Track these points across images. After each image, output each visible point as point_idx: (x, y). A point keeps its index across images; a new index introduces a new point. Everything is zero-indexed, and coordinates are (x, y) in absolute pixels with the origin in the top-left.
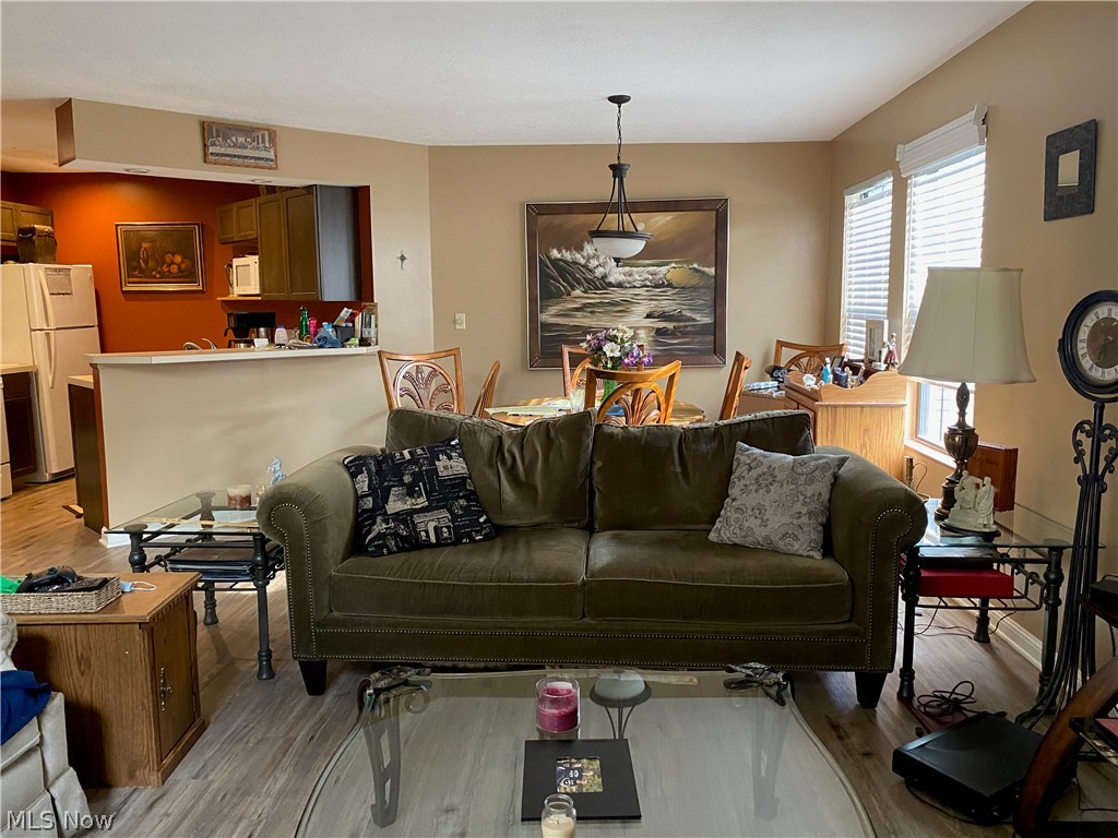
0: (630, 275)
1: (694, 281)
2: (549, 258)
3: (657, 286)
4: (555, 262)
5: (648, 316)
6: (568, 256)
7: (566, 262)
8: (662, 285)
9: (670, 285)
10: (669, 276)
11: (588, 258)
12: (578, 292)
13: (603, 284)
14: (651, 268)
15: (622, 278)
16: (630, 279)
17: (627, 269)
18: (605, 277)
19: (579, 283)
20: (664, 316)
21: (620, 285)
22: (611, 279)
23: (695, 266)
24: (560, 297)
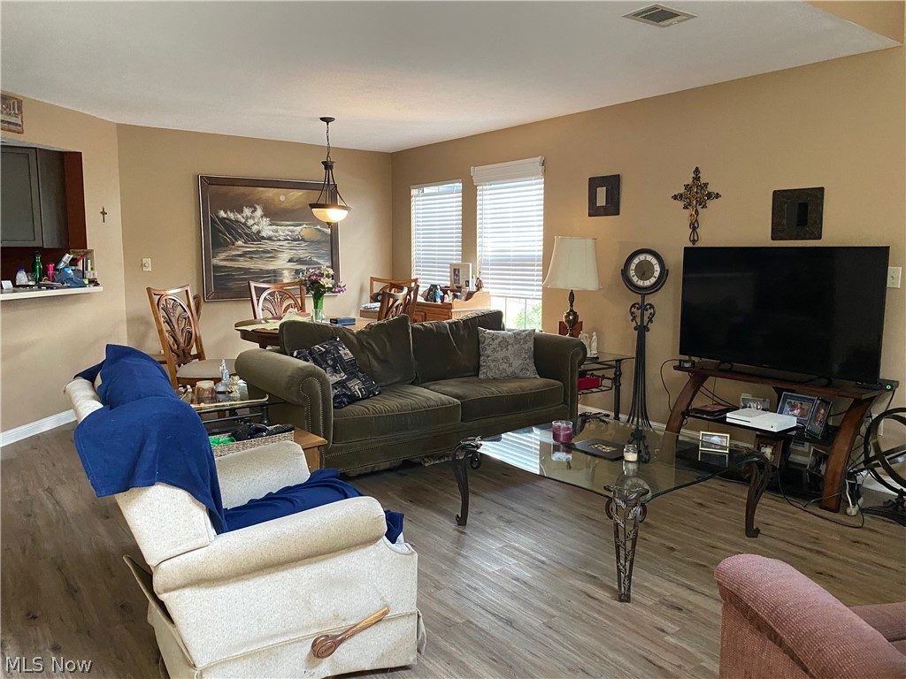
0: (277, 232)
1: (318, 237)
2: (218, 217)
3: (294, 240)
4: (222, 220)
5: (290, 261)
6: (231, 216)
7: (230, 220)
8: (298, 240)
9: (303, 240)
10: (302, 234)
11: (247, 218)
12: (240, 243)
13: (258, 237)
14: (290, 228)
15: (271, 233)
16: (276, 234)
17: (274, 227)
18: (259, 232)
19: (241, 237)
20: (300, 261)
21: (270, 238)
22: (264, 234)
23: (319, 227)
24: (227, 246)
